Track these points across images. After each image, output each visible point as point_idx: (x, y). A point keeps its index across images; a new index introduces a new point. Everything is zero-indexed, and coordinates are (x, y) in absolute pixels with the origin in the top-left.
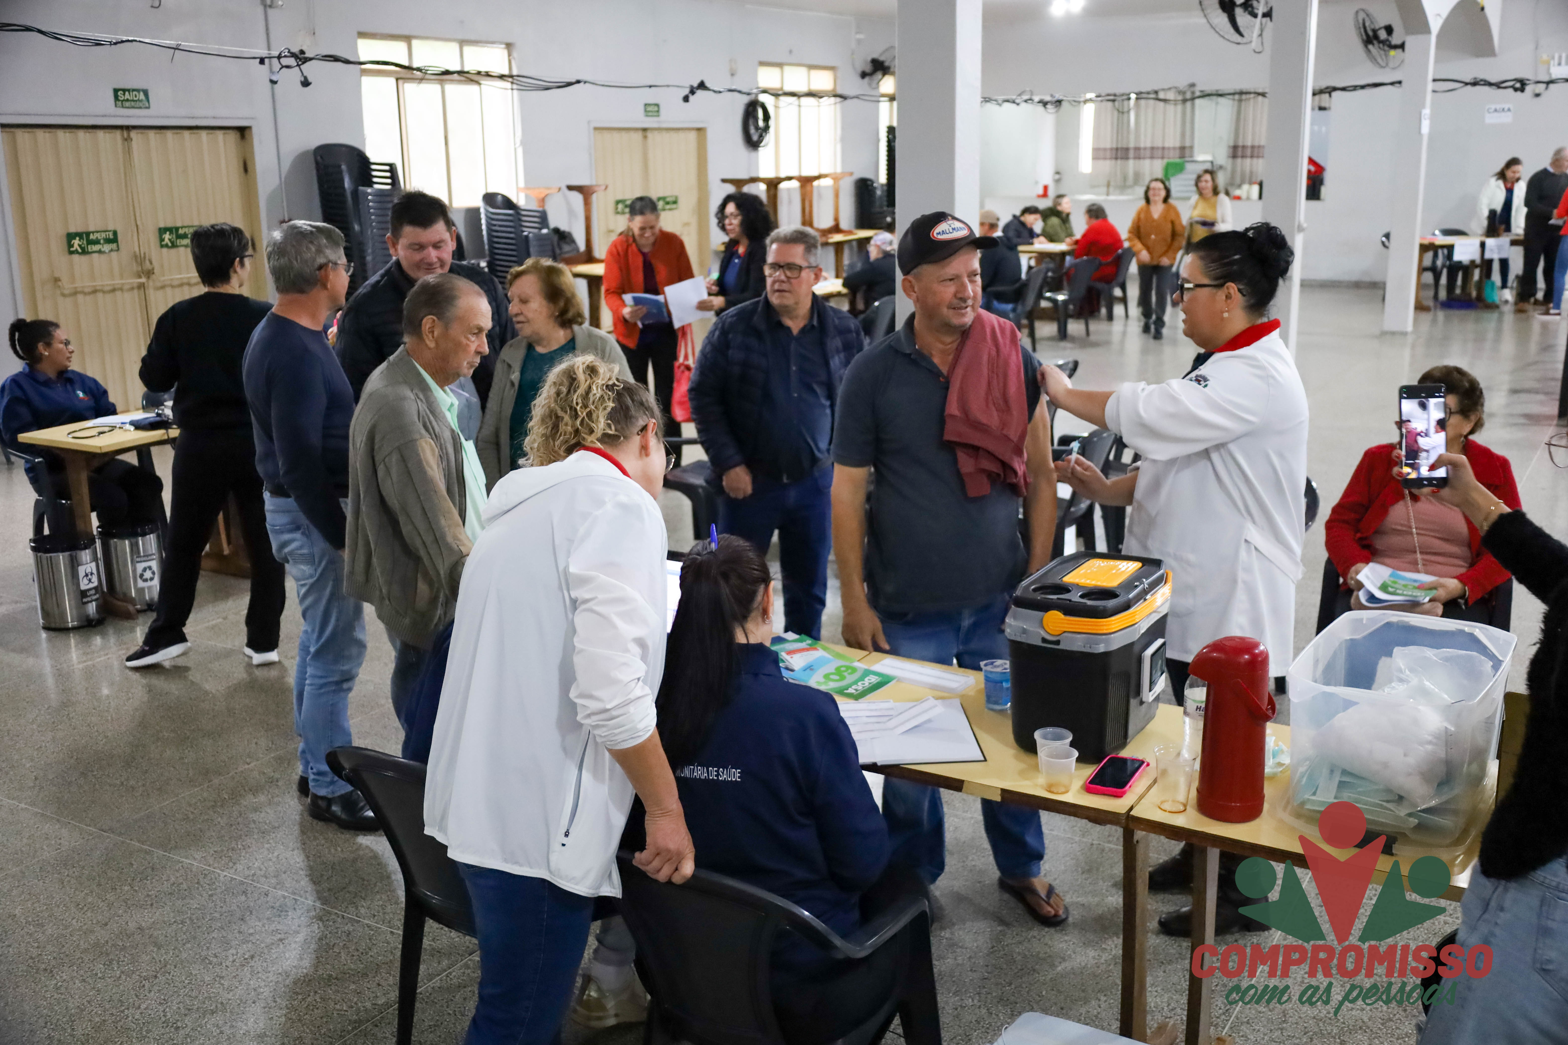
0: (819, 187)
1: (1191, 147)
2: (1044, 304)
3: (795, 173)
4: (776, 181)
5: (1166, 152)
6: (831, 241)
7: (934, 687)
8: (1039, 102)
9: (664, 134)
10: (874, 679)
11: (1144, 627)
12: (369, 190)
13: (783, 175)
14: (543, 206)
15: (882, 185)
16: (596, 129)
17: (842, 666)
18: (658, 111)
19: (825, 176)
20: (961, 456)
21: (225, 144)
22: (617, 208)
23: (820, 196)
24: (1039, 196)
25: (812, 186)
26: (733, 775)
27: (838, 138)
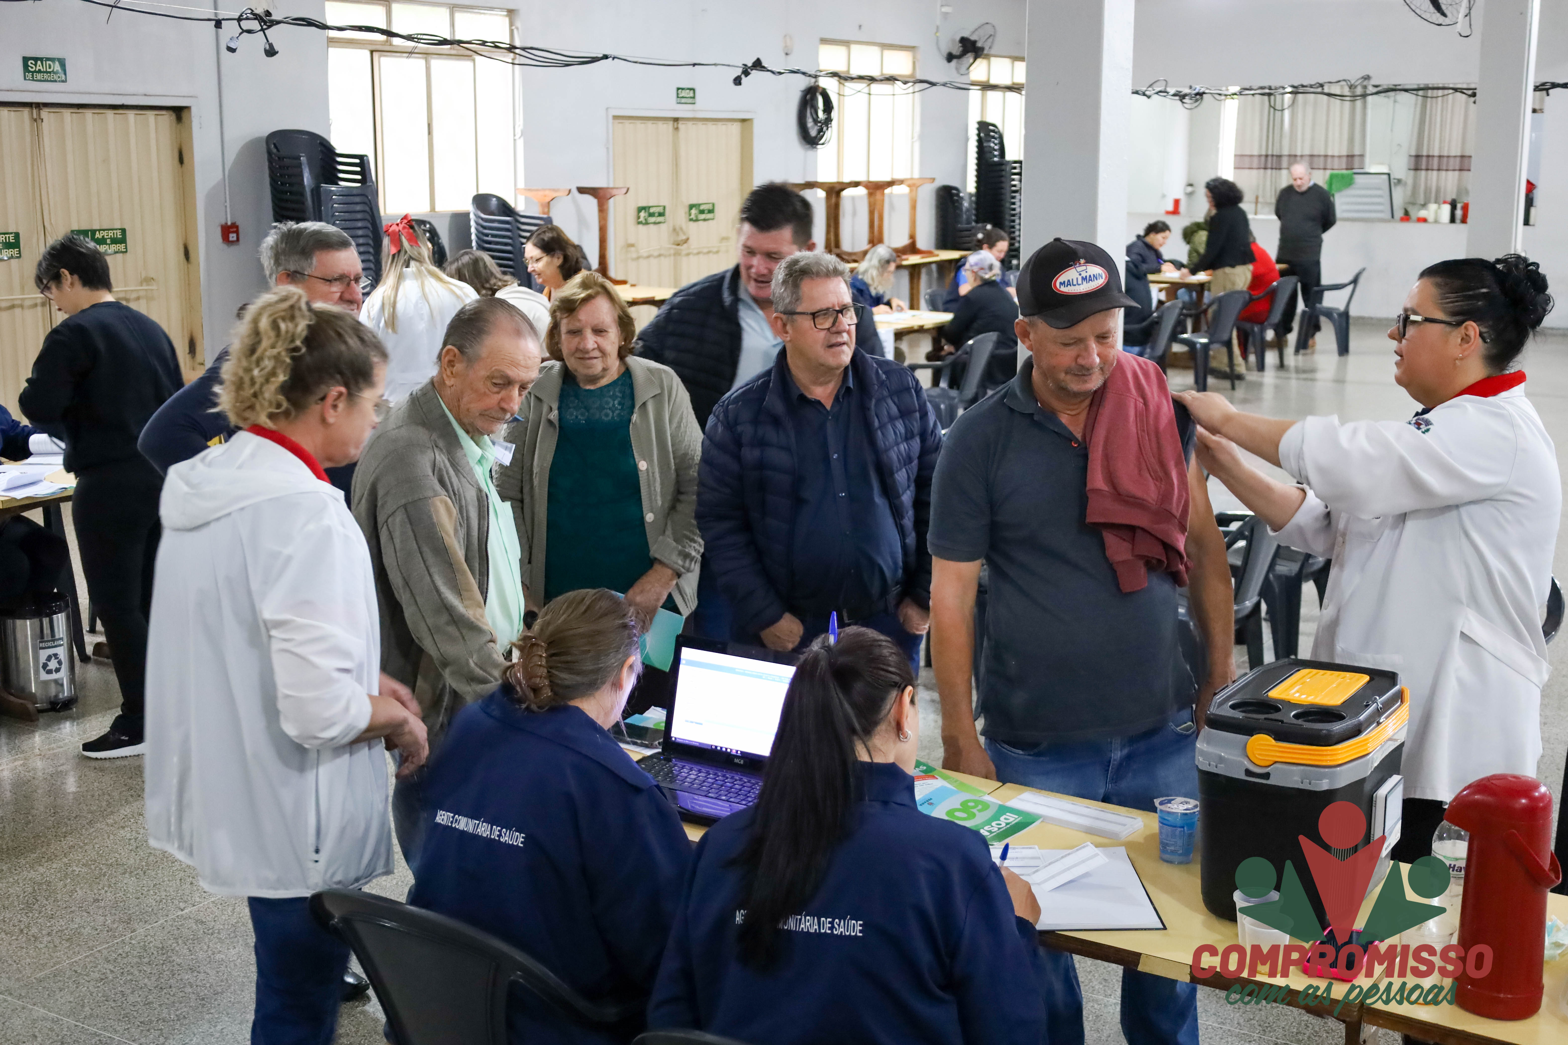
0: (891, 194)
1: (1362, 156)
2: (1177, 348)
3: (861, 178)
4: (838, 187)
5: (1329, 160)
6: (905, 263)
7: (1090, 831)
8: (1174, 95)
9: (701, 126)
10: (1012, 819)
11: (1377, 758)
12: (333, 188)
13: (846, 179)
14: (548, 213)
15: (971, 195)
16: (616, 117)
17: (969, 801)
18: (694, 98)
19: (901, 182)
20: (1110, 538)
21: (156, 129)
22: (639, 217)
23: (892, 207)
24: (1168, 213)
25: (883, 194)
26: (853, 928)
27: (916, 135)
